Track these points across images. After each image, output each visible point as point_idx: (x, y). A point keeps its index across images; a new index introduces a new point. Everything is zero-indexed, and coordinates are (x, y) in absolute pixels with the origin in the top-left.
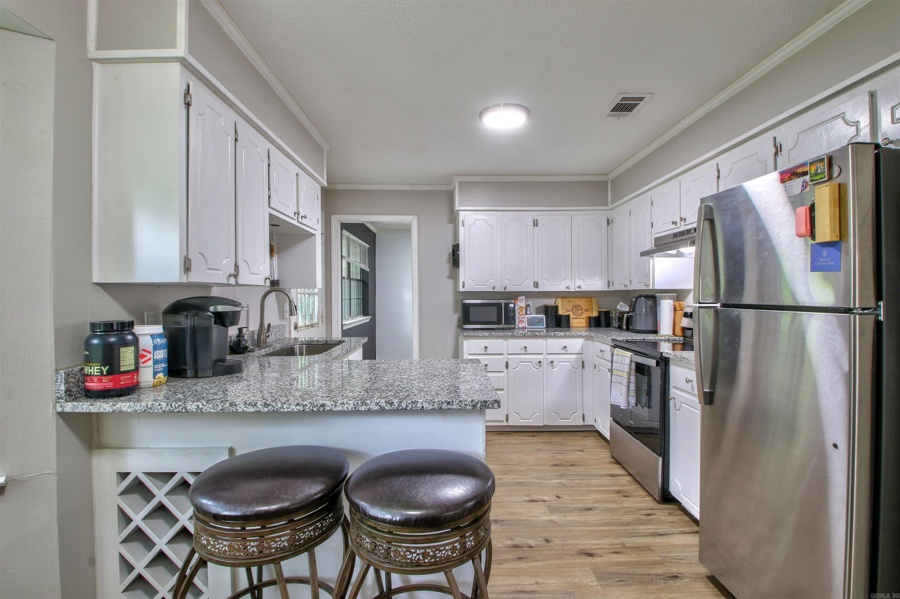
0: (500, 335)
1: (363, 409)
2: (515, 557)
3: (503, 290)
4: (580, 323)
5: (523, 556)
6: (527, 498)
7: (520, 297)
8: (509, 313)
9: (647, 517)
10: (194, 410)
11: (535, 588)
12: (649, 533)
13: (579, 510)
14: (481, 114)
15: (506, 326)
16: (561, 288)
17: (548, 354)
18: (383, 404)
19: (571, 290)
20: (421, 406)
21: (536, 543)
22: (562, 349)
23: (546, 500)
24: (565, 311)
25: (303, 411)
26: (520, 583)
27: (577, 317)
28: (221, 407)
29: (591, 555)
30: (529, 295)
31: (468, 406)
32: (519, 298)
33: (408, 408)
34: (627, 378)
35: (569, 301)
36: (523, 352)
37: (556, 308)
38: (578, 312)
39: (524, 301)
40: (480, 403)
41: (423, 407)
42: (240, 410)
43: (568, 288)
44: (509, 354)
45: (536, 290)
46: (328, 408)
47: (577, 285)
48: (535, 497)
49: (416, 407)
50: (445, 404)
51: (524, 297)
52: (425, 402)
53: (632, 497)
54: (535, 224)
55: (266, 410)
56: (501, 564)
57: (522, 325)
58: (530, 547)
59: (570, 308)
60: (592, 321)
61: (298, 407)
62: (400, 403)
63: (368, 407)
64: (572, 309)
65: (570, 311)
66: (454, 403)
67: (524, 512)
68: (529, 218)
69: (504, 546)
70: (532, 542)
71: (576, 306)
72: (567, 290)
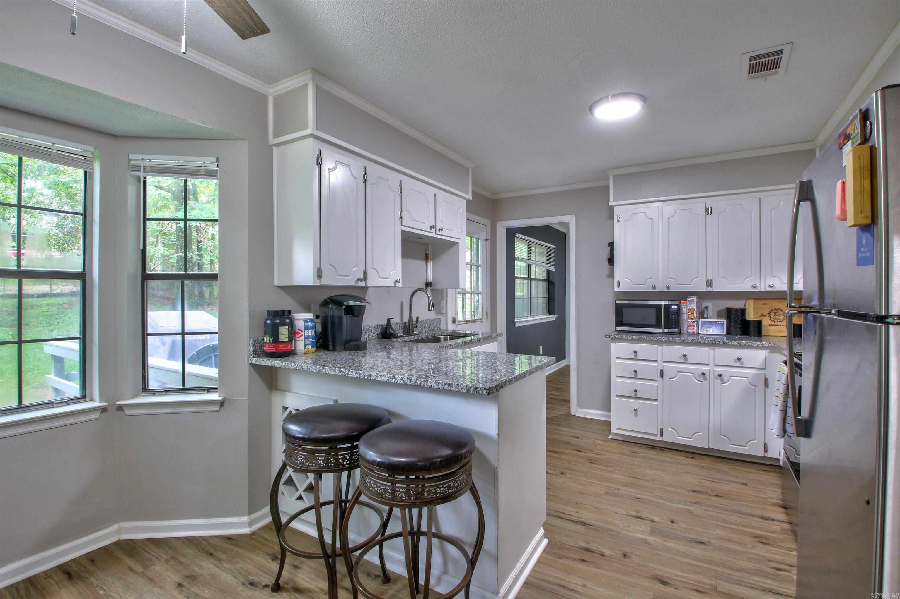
0: (653, 340)
1: (394, 382)
2: (580, 558)
3: (666, 290)
4: (781, 331)
5: (588, 560)
6: (634, 513)
7: (689, 298)
8: (671, 316)
9: (774, 571)
10: (306, 369)
11: (579, 589)
12: (761, 586)
13: (687, 540)
14: (591, 109)
15: (666, 331)
16: (745, 286)
17: (716, 365)
18: (406, 380)
19: (759, 290)
20: (430, 385)
21: (611, 553)
22: (735, 361)
23: (656, 521)
24: (758, 316)
25: (359, 378)
26: (567, 580)
27: (776, 324)
28: (318, 369)
29: (664, 583)
30: (700, 295)
31: (463, 389)
32: (688, 299)
33: (422, 385)
34: (782, 400)
35: (765, 304)
36: (683, 361)
37: (743, 312)
38: (777, 317)
39: (695, 302)
40: (472, 388)
41: (431, 386)
42: (327, 373)
43: (754, 287)
44: (664, 362)
45: (709, 289)
46: (373, 378)
47: (767, 284)
48: (644, 515)
49: (427, 385)
50: (447, 386)
51: (694, 298)
52: (433, 381)
53: (772, 546)
54: (709, 212)
55: (340, 374)
56: (561, 559)
57: (693, 330)
58: (602, 555)
59: (766, 312)
61: (357, 375)
62: (417, 380)
63: (396, 380)
64: (769, 314)
65: (765, 316)
66: (453, 386)
67: (620, 524)
68: (700, 207)
69: (576, 546)
70: (607, 552)
71: (776, 309)
72: (753, 290)
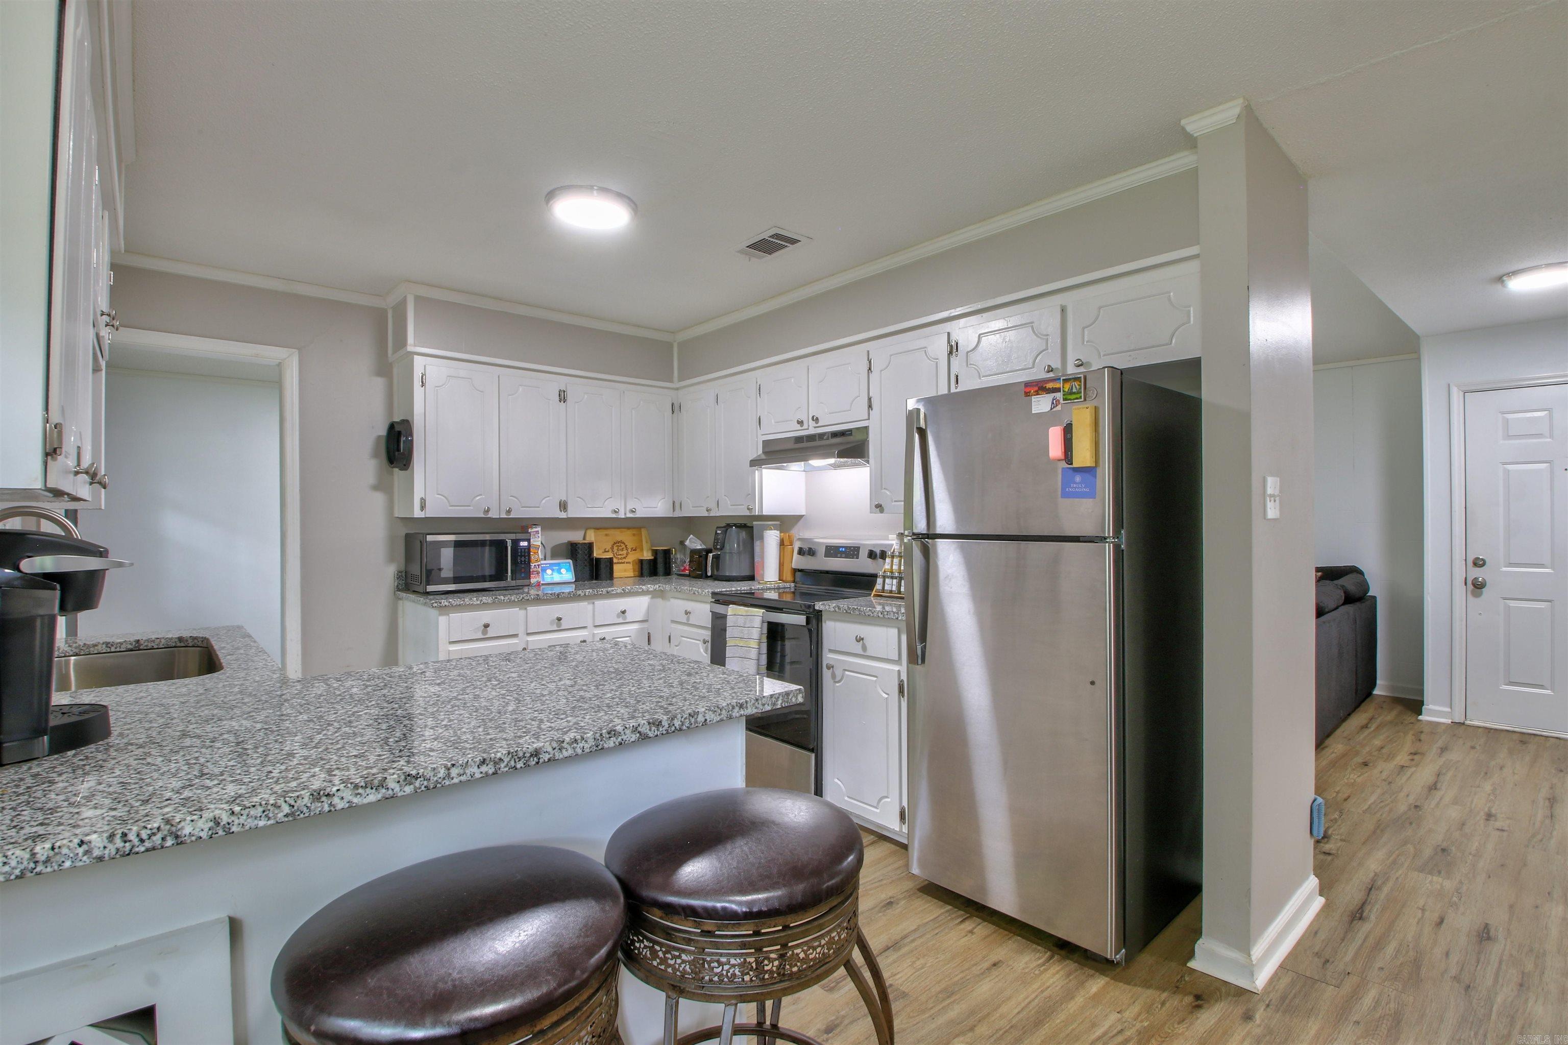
0: (514, 601)
1: (612, 744)
3: (504, 516)
4: (625, 571)
7: (532, 528)
8: (519, 558)
14: (550, 196)
15: (513, 583)
16: (604, 512)
17: (596, 626)
18: (645, 729)
19: (619, 517)
20: (703, 720)
22: (618, 616)
24: (601, 551)
25: (495, 773)
27: (620, 561)
30: (549, 524)
31: (766, 706)
32: (530, 530)
33: (684, 728)
34: (757, 647)
35: (606, 535)
36: (555, 628)
37: (590, 546)
38: (621, 553)
39: (540, 535)
40: (781, 698)
41: (706, 720)
43: (615, 512)
44: (528, 634)
45: (563, 515)
46: (546, 757)
47: (629, 507)
49: (696, 722)
50: (737, 709)
51: (539, 529)
52: (709, 710)
54: (563, 397)
55: (408, 789)
57: (537, 579)
59: (608, 547)
60: (646, 567)
61: (484, 768)
62: (673, 719)
63: (619, 739)
64: (612, 548)
65: (608, 551)
66: (748, 705)
68: (553, 385)
71: (619, 542)
72: (614, 516)
